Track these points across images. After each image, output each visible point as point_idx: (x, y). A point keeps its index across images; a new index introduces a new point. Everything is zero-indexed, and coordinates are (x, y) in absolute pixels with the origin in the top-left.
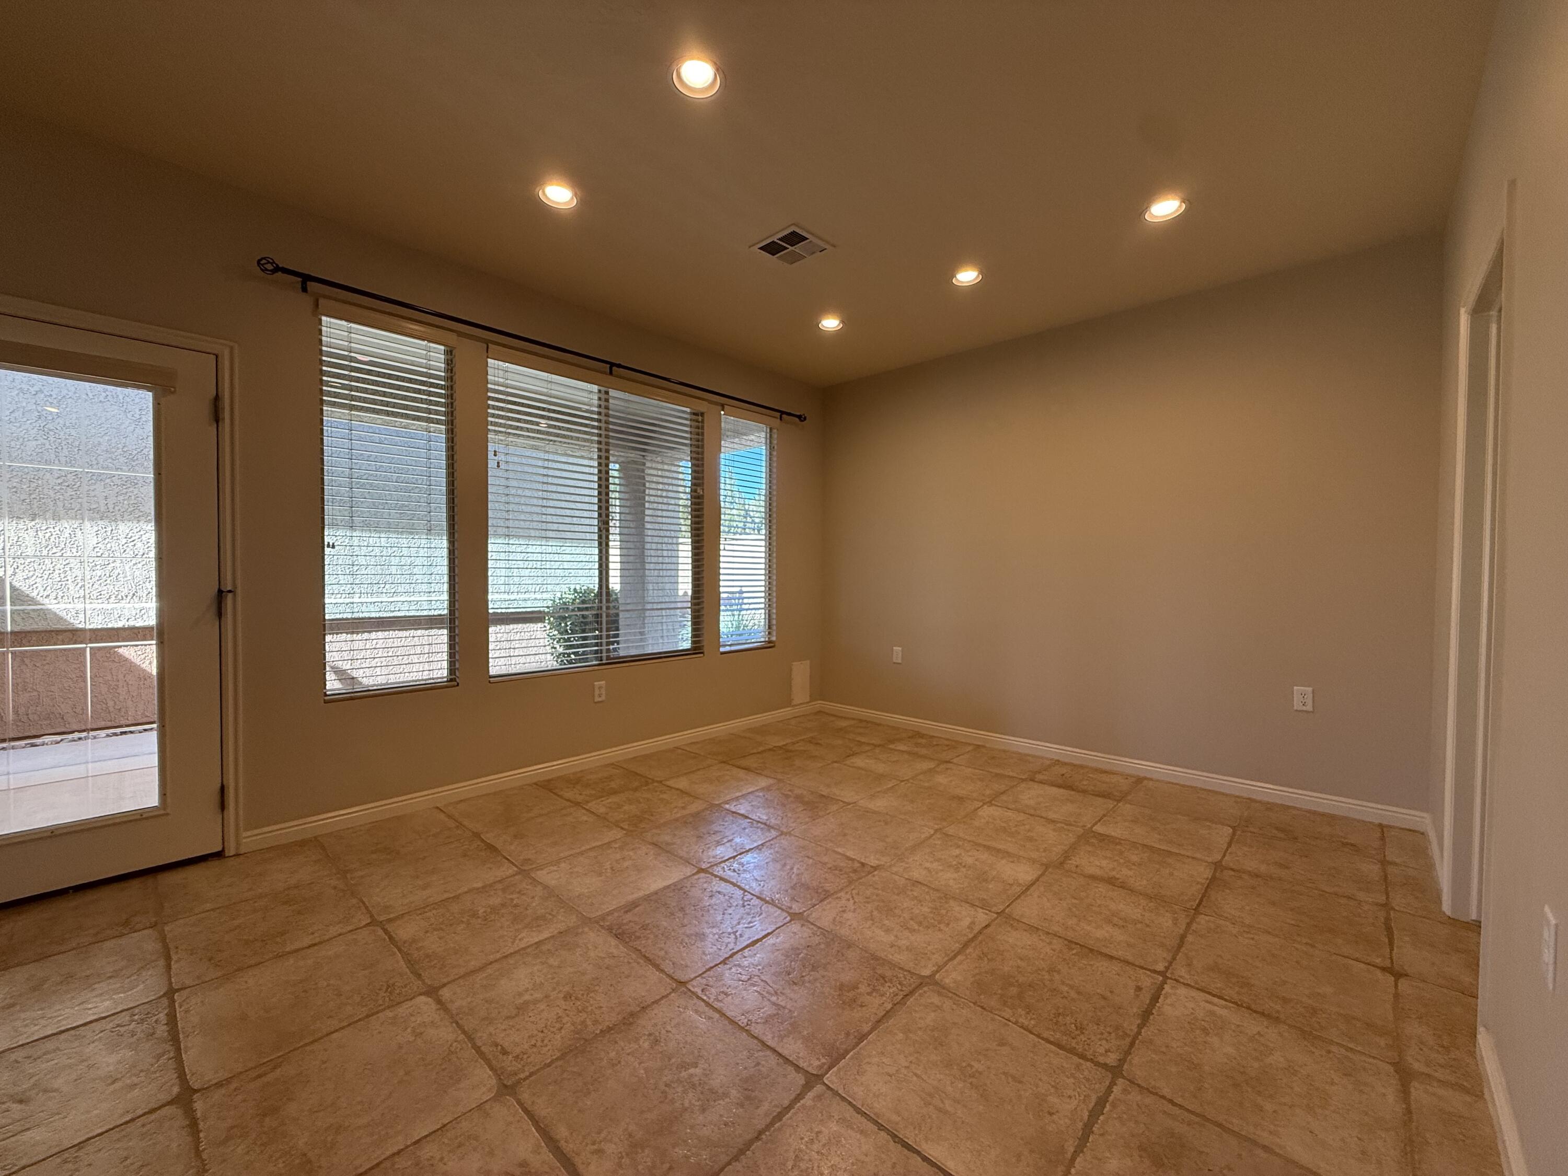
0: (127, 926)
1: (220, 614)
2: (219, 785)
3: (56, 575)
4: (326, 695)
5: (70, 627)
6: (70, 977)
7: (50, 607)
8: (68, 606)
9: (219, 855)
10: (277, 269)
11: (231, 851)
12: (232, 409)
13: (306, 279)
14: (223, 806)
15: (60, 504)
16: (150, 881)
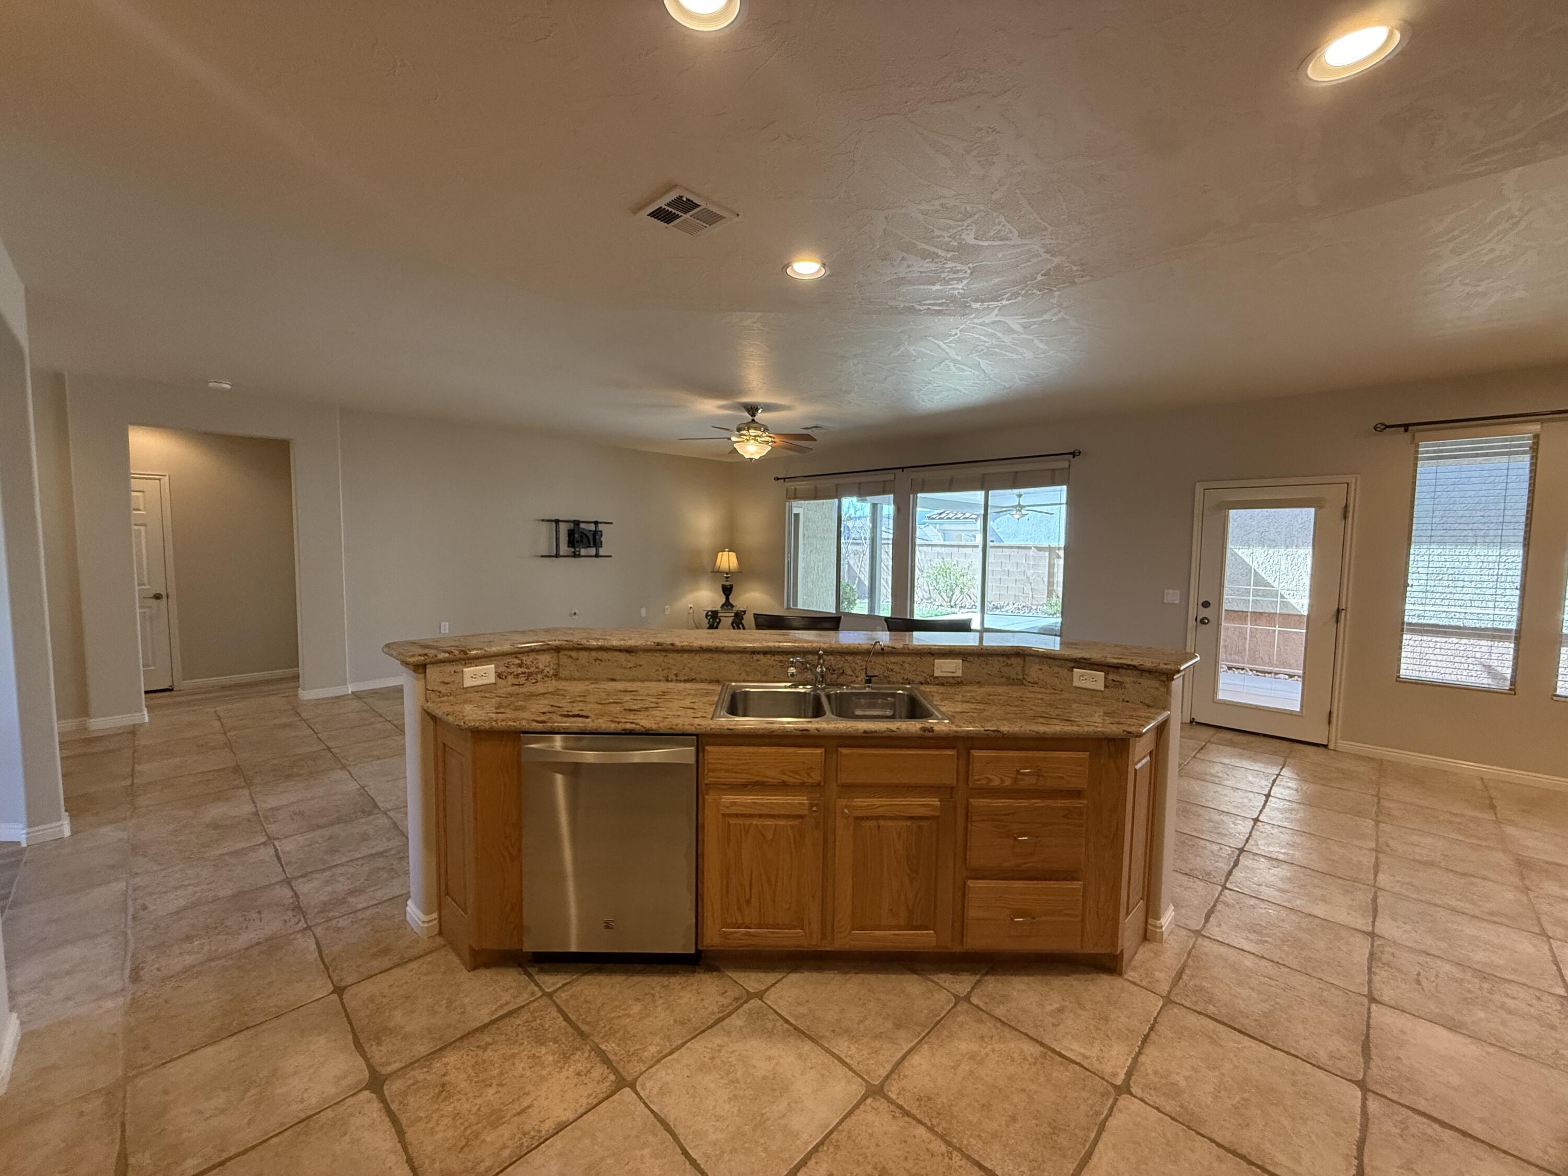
0: (1275, 753)
1: (1337, 621)
2: (1328, 711)
3: (1294, 582)
4: (1399, 677)
5: (1299, 613)
6: (1251, 757)
7: (1289, 600)
8: (1299, 601)
9: (1325, 746)
10: (1387, 427)
11: (1331, 746)
12: (1353, 513)
13: (1406, 427)
14: (1330, 722)
15: (1300, 540)
16: (1292, 745)
